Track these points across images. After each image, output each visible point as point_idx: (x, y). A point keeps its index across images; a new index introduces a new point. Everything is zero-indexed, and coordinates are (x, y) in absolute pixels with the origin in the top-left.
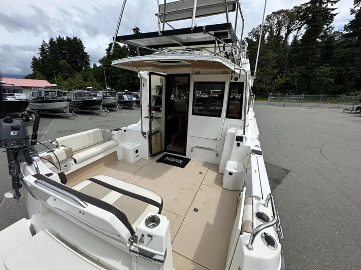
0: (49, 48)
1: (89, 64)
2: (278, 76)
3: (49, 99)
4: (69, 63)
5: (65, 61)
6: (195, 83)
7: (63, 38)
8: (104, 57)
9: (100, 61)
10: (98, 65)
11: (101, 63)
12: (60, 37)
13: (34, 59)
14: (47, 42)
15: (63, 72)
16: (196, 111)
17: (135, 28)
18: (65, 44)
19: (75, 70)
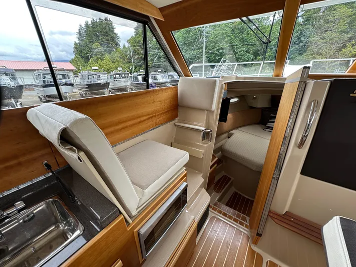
0: (85, 31)
1: (119, 45)
2: (348, 44)
4: (101, 45)
8: (133, 36)
10: (127, 45)
13: (76, 44)
14: (83, 26)
18: (98, 26)
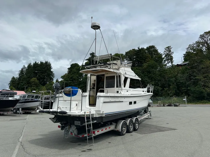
0: (26, 70)
1: (53, 80)
3: (29, 100)
4: (38, 79)
5: (35, 78)
6: (106, 77)
7: (38, 63)
8: (66, 74)
9: (62, 77)
10: (60, 80)
11: (63, 78)
12: (36, 62)
13: (13, 78)
14: (26, 66)
15: (31, 87)
16: (107, 87)
17: (92, 53)
18: (38, 66)
19: (41, 85)
